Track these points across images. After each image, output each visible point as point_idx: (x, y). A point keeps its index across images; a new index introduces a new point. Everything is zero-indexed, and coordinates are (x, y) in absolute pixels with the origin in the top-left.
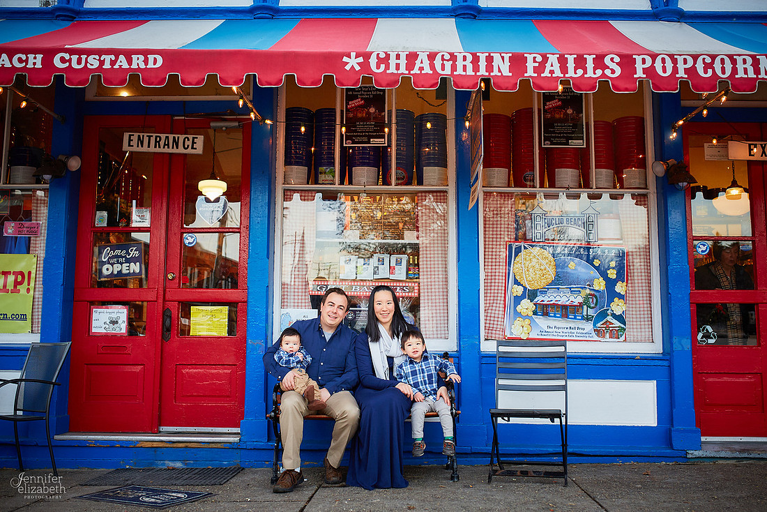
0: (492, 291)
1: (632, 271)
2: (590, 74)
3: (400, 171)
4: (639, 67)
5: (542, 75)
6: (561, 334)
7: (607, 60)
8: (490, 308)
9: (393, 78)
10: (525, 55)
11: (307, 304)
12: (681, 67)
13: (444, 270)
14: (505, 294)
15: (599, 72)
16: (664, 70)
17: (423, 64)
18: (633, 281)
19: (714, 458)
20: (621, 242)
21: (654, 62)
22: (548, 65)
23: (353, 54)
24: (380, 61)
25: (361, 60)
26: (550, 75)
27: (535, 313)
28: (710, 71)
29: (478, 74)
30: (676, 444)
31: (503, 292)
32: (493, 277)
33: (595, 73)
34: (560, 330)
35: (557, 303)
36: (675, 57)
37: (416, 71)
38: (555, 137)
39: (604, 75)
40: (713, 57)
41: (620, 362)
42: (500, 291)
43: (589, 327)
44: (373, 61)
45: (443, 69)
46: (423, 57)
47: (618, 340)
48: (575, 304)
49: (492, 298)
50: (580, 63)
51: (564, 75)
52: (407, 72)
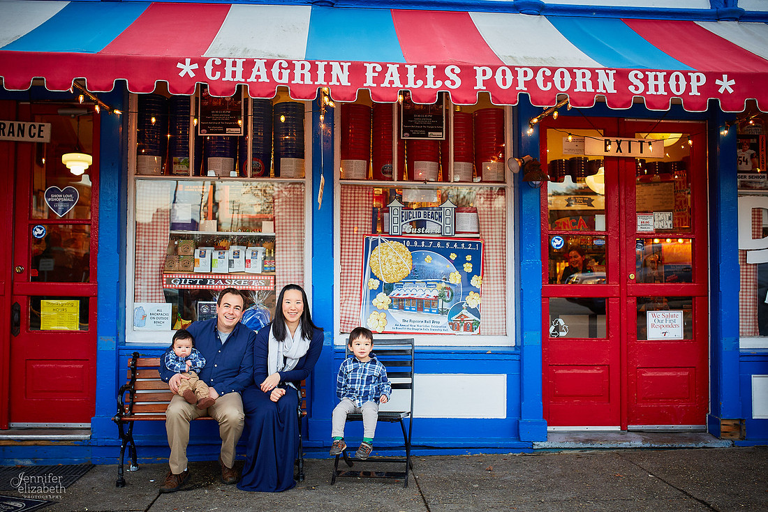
0: (349, 285)
1: (488, 265)
2: (430, 85)
3: (256, 162)
4: (480, 78)
5: (382, 85)
6: (416, 327)
7: (448, 71)
8: (346, 302)
9: (228, 86)
10: (365, 64)
11: (161, 298)
12: (521, 79)
13: (300, 263)
14: (361, 287)
15: (439, 83)
16: (504, 83)
17: (259, 71)
18: (488, 275)
19: (559, 448)
20: (478, 235)
21: (494, 74)
22: (388, 75)
23: (188, 61)
24: (216, 68)
25: (196, 66)
26: (389, 86)
27: (391, 307)
28: (549, 84)
29: (316, 83)
30: (523, 436)
31: (359, 285)
32: (350, 271)
33: (435, 85)
34: (415, 324)
35: (412, 296)
36: (516, 69)
37: (252, 79)
38: (414, 129)
39: (444, 86)
40: (553, 70)
41: (472, 356)
42: (356, 285)
43: (444, 320)
44: (208, 68)
45: (280, 78)
46: (260, 64)
47: (473, 333)
48: (430, 298)
49: (348, 292)
50: (420, 73)
51: (404, 86)
52: (243, 80)
